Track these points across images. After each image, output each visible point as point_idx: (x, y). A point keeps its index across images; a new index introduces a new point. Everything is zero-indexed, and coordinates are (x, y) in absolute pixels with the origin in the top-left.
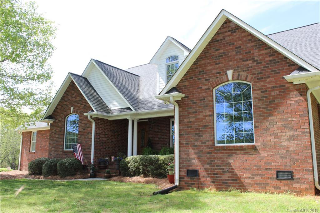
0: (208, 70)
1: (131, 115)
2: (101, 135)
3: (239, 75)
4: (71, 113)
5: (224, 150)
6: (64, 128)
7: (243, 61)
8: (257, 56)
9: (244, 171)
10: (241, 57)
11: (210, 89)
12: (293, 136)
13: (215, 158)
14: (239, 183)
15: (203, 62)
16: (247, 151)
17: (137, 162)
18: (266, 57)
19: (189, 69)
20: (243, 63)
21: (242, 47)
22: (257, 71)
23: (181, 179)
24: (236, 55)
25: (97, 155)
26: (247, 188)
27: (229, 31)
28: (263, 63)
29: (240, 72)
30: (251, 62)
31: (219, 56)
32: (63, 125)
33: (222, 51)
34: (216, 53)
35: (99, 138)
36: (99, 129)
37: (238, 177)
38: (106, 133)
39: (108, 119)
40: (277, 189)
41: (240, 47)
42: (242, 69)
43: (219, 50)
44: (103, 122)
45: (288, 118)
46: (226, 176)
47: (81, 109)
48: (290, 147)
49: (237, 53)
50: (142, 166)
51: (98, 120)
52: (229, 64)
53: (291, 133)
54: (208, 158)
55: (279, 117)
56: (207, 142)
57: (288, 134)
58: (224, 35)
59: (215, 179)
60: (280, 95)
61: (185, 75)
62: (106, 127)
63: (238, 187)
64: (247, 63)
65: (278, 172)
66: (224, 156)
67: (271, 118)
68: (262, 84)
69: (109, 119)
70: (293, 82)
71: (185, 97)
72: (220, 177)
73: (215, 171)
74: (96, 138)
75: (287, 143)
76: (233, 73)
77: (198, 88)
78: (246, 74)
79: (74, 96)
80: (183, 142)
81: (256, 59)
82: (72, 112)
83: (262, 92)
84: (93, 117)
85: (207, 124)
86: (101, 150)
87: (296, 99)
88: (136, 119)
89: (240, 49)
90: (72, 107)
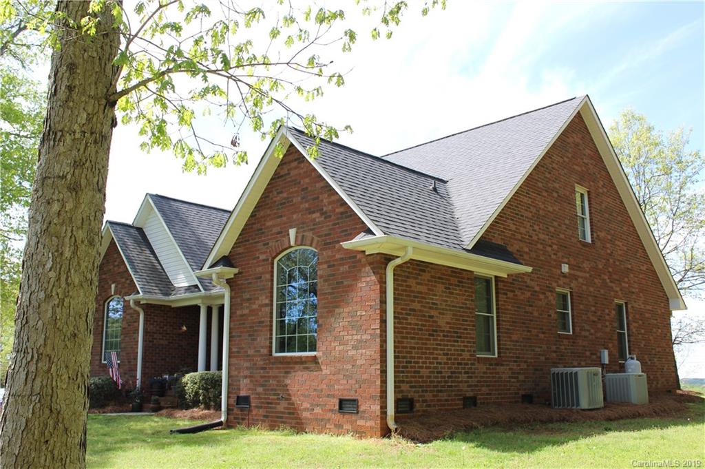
0: (268, 227)
1: (203, 298)
2: (155, 336)
3: (303, 236)
4: (112, 296)
5: (281, 363)
6: (103, 323)
7: (310, 213)
8: (326, 204)
9: (301, 398)
10: (307, 205)
11: (268, 260)
12: (360, 341)
13: (269, 377)
14: (296, 418)
15: (262, 213)
16: (307, 366)
17: (196, 383)
18: (337, 208)
19: (246, 225)
20: (309, 216)
21: (310, 189)
22: (325, 230)
23: (229, 411)
24: (301, 203)
25: (147, 371)
26: (305, 426)
27: (295, 160)
28: (333, 217)
29: (304, 231)
30: (318, 215)
31: (281, 204)
32: (101, 316)
33: (285, 195)
34: (278, 198)
35: (151, 339)
36: (150, 324)
37: (295, 409)
38: (166, 331)
39: (170, 306)
40: (339, 430)
41: (307, 188)
42: (307, 226)
43: (281, 192)
44: (161, 311)
45: (357, 311)
46: (282, 406)
47: (125, 288)
48: (356, 360)
49: (303, 198)
50: (203, 389)
51: (150, 309)
52: (293, 217)
53: (359, 337)
54: (262, 377)
55: (346, 310)
56: (262, 350)
57: (355, 337)
58: (289, 167)
59: (269, 412)
60: (349, 272)
61: (240, 235)
62: (166, 320)
63: (295, 424)
64: (314, 216)
65: (341, 402)
66: (280, 372)
67: (337, 310)
68: (330, 253)
69: (174, 305)
70: (364, 251)
71: (239, 273)
72: (275, 408)
73: (269, 398)
74: (146, 341)
75: (353, 352)
76: (297, 233)
77: (254, 259)
78: (311, 235)
79: (116, 263)
80: (234, 350)
81: (325, 209)
82: (113, 293)
83: (329, 267)
84: (141, 303)
85: (263, 319)
86: (155, 362)
87: (368, 279)
88: (216, 305)
89: (306, 193)
90: (113, 283)
